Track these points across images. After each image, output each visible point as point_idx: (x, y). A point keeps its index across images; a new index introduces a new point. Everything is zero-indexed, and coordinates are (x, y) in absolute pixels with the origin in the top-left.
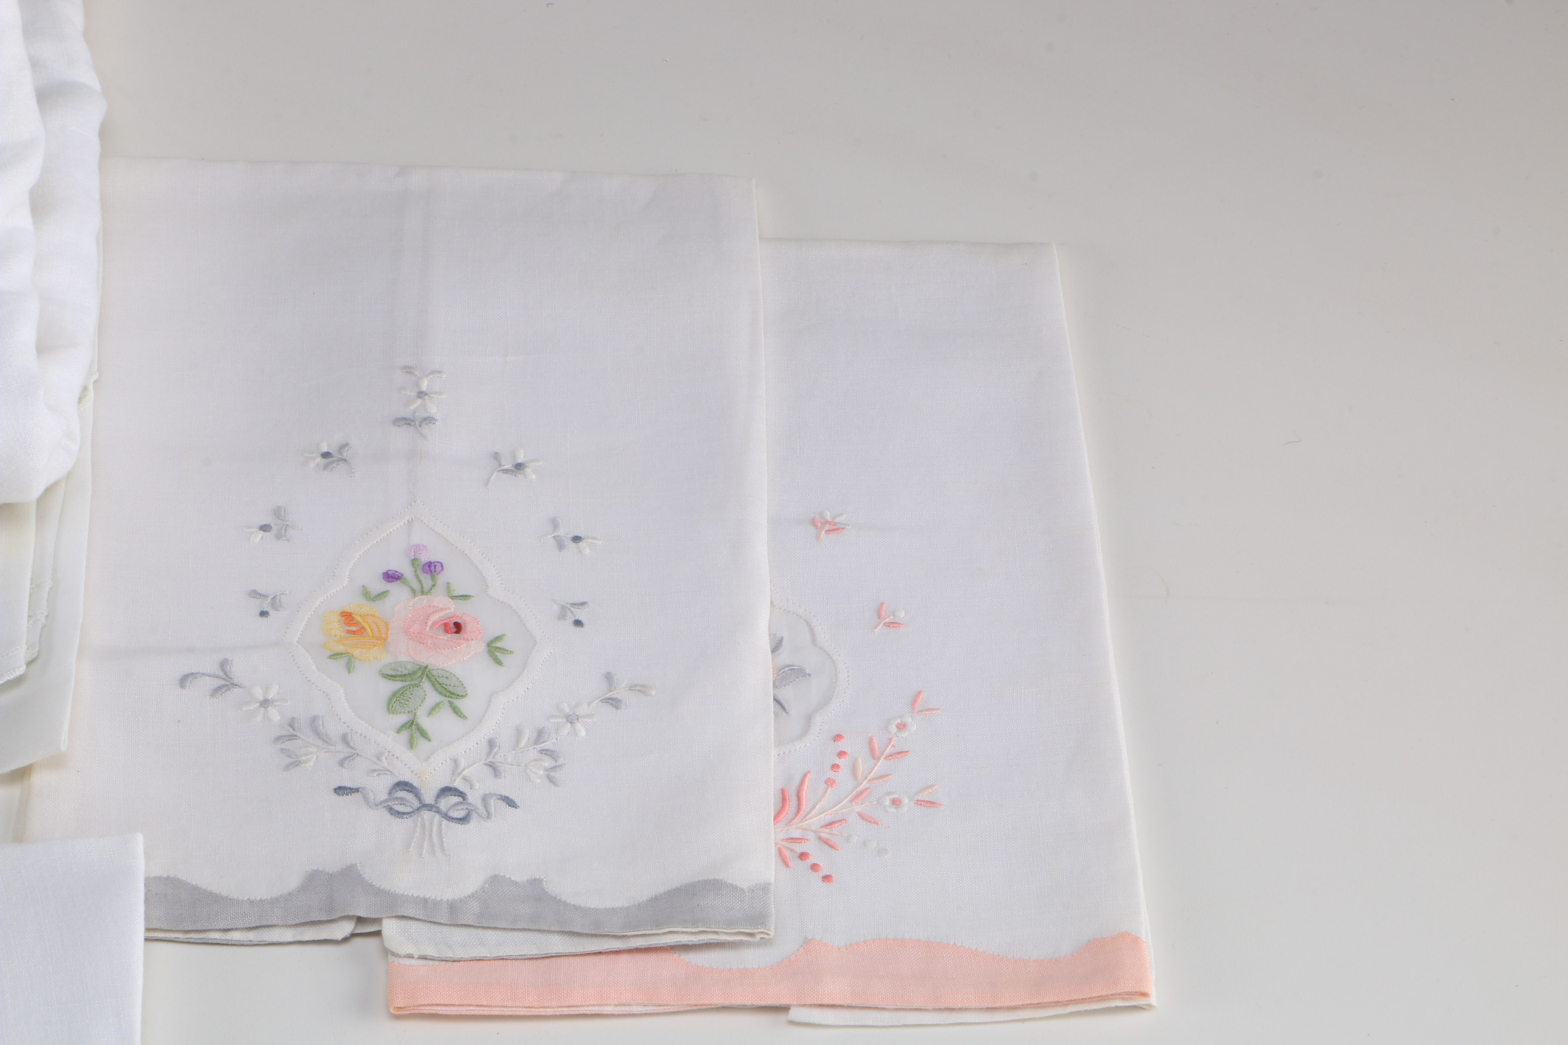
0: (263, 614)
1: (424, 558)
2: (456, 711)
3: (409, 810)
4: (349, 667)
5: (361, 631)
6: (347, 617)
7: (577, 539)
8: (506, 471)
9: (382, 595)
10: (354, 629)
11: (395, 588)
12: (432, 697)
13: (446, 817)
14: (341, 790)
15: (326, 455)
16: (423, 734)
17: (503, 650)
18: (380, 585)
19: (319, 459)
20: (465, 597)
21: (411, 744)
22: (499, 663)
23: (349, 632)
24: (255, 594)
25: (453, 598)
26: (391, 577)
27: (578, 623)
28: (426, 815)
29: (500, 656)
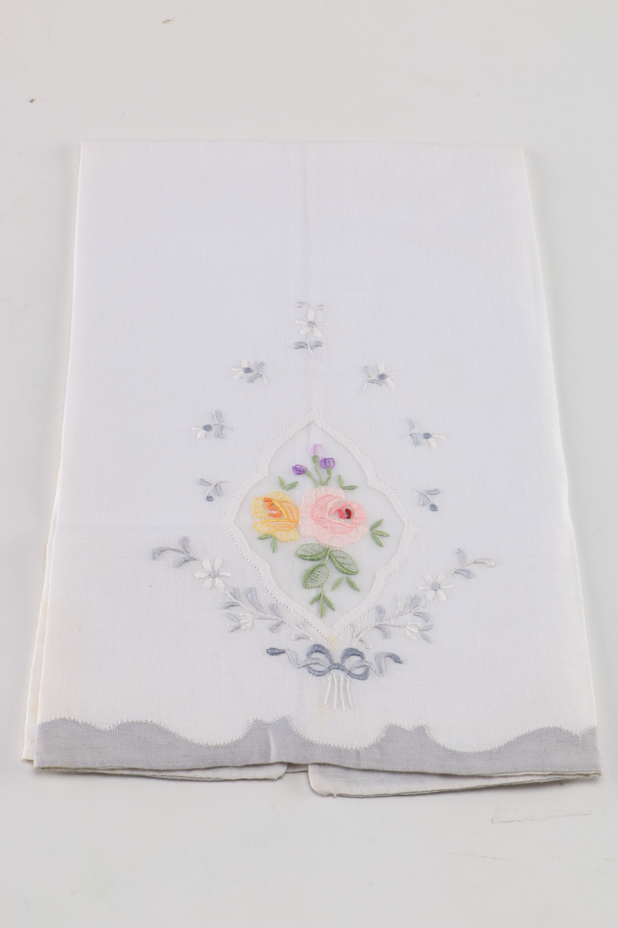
0: (209, 498)
1: (322, 455)
2: (352, 585)
3: (322, 669)
4: (274, 549)
5: (279, 515)
6: (269, 502)
7: (427, 436)
8: (373, 382)
9: (293, 486)
10: (274, 512)
11: (300, 479)
12: (335, 575)
13: (350, 674)
14: (274, 652)
15: (248, 370)
16: (330, 605)
17: (383, 535)
18: (291, 478)
19: (242, 373)
20: (352, 488)
21: (322, 614)
22: (381, 545)
23: (271, 515)
24: (203, 482)
25: (344, 488)
26: (299, 471)
27: (434, 508)
28: (335, 673)
29: (381, 539)
